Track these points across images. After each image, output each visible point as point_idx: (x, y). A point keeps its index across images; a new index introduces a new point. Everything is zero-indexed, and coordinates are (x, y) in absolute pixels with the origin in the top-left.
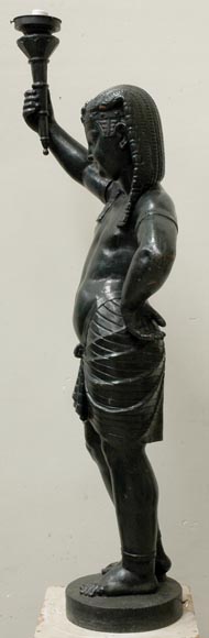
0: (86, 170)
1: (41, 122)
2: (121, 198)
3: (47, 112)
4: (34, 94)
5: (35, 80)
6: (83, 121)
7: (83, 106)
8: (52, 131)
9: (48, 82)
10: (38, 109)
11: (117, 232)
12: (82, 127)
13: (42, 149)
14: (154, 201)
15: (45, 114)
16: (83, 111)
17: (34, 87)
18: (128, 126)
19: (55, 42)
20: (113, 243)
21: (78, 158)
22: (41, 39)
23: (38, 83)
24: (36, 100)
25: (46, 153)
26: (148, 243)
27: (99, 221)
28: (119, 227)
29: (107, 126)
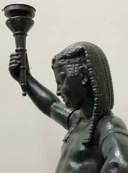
0: (52, 106)
1: (21, 74)
2: (82, 123)
3: (25, 67)
4: (17, 55)
5: (17, 46)
6: (53, 67)
7: (53, 57)
8: (28, 80)
9: (27, 48)
10: (20, 65)
11: (83, 148)
12: (52, 73)
13: (22, 92)
14: (111, 123)
15: (24, 68)
16: (54, 61)
17: (17, 51)
18: (89, 67)
19: (32, 23)
20: (79, 157)
21: (47, 99)
22: (22, 19)
23: (20, 48)
24: (19, 59)
25: (24, 95)
26: (114, 156)
27: (66, 141)
28: (83, 144)
29: (72, 69)
